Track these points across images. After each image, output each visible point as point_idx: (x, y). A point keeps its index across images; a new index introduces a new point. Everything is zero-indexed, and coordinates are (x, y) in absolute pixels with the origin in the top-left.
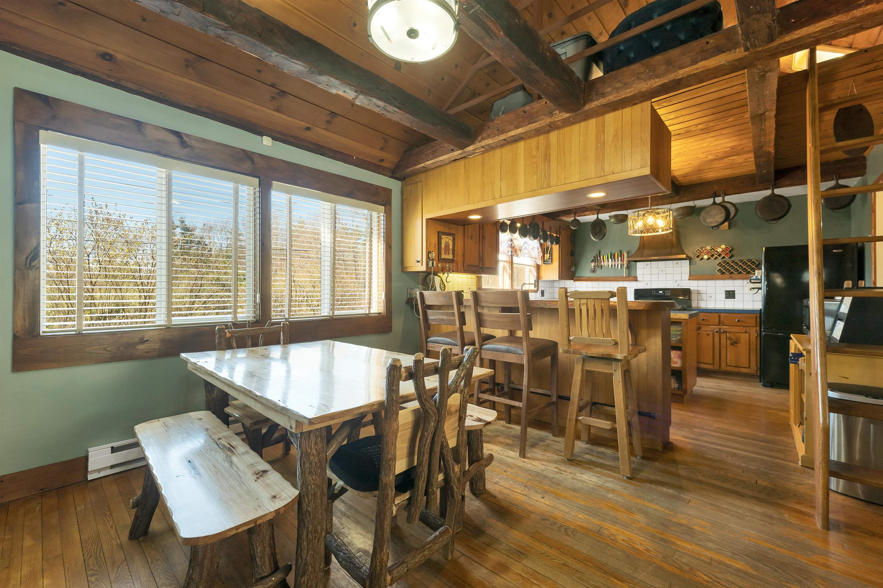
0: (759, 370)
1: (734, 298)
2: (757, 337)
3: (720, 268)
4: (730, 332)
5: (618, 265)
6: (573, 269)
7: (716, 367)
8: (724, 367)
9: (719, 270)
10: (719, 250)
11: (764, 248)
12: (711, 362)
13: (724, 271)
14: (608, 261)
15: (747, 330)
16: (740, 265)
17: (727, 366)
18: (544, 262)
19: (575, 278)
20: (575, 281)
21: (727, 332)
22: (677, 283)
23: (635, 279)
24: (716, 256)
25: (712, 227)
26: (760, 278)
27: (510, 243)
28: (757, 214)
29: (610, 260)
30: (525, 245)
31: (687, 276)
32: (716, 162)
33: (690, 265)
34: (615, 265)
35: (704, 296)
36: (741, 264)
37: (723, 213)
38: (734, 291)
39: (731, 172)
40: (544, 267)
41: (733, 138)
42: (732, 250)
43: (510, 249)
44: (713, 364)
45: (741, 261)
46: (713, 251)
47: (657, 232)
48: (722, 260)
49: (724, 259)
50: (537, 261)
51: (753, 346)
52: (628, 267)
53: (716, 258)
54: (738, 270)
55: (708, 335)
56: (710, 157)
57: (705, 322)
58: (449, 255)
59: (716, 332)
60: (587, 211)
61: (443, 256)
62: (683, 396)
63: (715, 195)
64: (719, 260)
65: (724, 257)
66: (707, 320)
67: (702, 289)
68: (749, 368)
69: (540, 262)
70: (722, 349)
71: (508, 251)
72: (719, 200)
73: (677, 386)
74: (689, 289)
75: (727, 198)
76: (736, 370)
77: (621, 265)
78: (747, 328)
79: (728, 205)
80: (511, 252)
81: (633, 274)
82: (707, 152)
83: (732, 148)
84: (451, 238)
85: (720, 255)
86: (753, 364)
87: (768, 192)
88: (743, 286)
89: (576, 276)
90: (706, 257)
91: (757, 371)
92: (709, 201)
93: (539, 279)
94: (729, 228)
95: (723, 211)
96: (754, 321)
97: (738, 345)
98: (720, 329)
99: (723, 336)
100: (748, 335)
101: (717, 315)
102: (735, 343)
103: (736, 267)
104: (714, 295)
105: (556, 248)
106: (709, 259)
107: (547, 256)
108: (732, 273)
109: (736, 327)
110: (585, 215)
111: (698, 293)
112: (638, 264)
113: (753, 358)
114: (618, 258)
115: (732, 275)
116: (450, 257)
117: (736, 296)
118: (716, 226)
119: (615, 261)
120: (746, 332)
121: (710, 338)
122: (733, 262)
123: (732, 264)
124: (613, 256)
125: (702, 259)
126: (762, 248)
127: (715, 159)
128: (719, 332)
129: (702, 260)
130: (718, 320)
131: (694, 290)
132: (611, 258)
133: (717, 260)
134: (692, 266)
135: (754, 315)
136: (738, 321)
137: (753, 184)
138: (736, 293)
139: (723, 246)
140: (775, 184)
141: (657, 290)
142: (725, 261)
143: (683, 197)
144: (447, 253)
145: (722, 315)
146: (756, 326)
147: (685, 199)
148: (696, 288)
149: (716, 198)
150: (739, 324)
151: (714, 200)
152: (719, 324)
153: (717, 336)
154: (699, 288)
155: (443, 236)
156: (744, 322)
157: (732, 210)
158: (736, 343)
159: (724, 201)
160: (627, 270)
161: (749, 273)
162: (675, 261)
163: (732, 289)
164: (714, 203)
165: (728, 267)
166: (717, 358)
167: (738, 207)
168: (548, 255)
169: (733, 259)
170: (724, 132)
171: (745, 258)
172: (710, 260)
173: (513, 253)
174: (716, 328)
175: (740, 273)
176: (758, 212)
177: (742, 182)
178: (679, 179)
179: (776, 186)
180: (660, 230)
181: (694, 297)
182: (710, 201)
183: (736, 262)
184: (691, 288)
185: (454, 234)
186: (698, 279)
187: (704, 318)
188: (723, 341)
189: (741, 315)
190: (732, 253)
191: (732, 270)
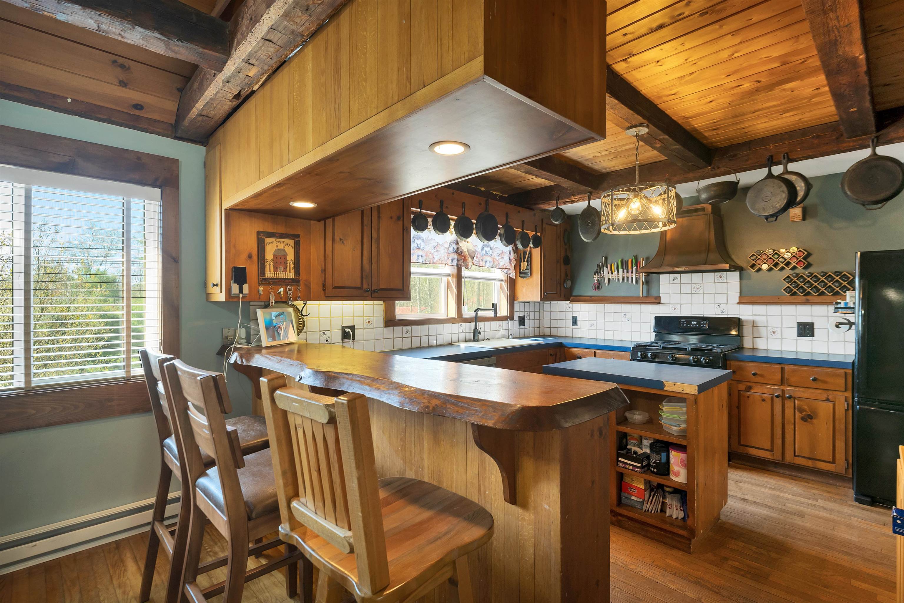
0: (850, 467)
1: (812, 335)
2: (847, 410)
3: (788, 285)
4: (800, 399)
5: (632, 278)
6: (568, 284)
7: (777, 456)
8: (789, 458)
9: (786, 289)
10: (787, 255)
11: (859, 254)
12: (769, 447)
13: (795, 290)
14: (618, 272)
15: (830, 397)
16: (823, 281)
17: (795, 456)
18: (521, 274)
19: (572, 298)
20: (572, 301)
21: (795, 398)
22: (721, 309)
23: (657, 301)
24: (782, 265)
25: (767, 218)
26: (852, 306)
27: (456, 247)
28: (845, 193)
29: (621, 271)
30: (486, 249)
31: (736, 298)
32: (762, 96)
33: (741, 279)
34: (628, 279)
35: (763, 331)
36: (823, 279)
37: (783, 191)
38: (812, 325)
39: (796, 118)
40: (520, 282)
41: (778, 33)
42: (809, 255)
43: (455, 256)
44: (772, 450)
45: (824, 274)
46: (776, 256)
47: (657, 227)
48: (792, 272)
49: (796, 271)
50: (509, 272)
51: (840, 426)
52: (647, 282)
53: (782, 269)
54: (818, 290)
55: (764, 400)
56: (747, 85)
57: (757, 379)
58: (285, 270)
59: (777, 397)
60: (573, 195)
61: (270, 273)
62: (690, 540)
63: (771, 162)
64: (788, 272)
65: (794, 268)
66: (762, 376)
67: (760, 320)
68: (833, 462)
69: (513, 275)
70: (786, 426)
71: (453, 260)
72: (777, 170)
73: (681, 515)
74: (739, 319)
75: (792, 167)
76: (810, 464)
77: (637, 278)
78: (830, 392)
79: (793, 178)
80: (458, 260)
81: (654, 293)
82: (736, 72)
83: (784, 60)
84: (291, 242)
85: (788, 264)
86: (840, 456)
87: (865, 153)
88: (828, 317)
89: (574, 294)
90: (765, 267)
91: (847, 469)
92: (761, 173)
93: (514, 300)
94: (804, 219)
95: (784, 188)
96: (842, 382)
97: (815, 421)
98: (783, 391)
99: (789, 404)
100: (831, 405)
101: (780, 366)
102: (808, 418)
103: (816, 284)
104: (779, 329)
105: (536, 253)
106: (770, 269)
107: (524, 265)
108: (808, 294)
109: (811, 390)
110: (573, 202)
111: (754, 325)
112: (662, 276)
113: (840, 445)
114: (632, 268)
115: (809, 297)
116: (291, 274)
117: (816, 332)
118: (772, 216)
119: (628, 272)
120: (828, 400)
121: (767, 406)
122: (809, 276)
123: (809, 279)
124: (624, 265)
125: (760, 270)
126: (856, 253)
127: (757, 90)
128: (782, 397)
129: (760, 272)
130: (779, 376)
131: (747, 321)
132: (622, 268)
133: (784, 271)
134: (744, 282)
135: (842, 371)
136: (814, 380)
137: (837, 138)
138: (815, 327)
139: (794, 249)
140: (877, 137)
141: (689, 319)
142: (797, 275)
143: (719, 168)
144: (281, 268)
145: (786, 367)
146: (846, 390)
147: (722, 170)
148: (750, 318)
149: (772, 168)
150: (814, 385)
151: (770, 170)
152: (782, 384)
153: (778, 403)
154: (756, 318)
155: (268, 240)
156: (824, 382)
157: (800, 187)
158: (810, 417)
159: (786, 172)
160: (645, 286)
161: (837, 294)
162: (717, 274)
163: (810, 321)
164: (770, 175)
165: (802, 284)
166: (778, 442)
167: (811, 182)
168: (526, 263)
169: (811, 270)
170: (755, 19)
171: (830, 269)
172: (772, 272)
173: (460, 262)
174: (777, 390)
175: (822, 293)
176: (846, 189)
177: (818, 137)
178: (706, 134)
179: (879, 141)
180: (661, 224)
181: (747, 331)
182: (763, 173)
183: (815, 276)
184: (742, 318)
185: (298, 236)
186: (753, 303)
187: (757, 372)
188: (789, 412)
189: (820, 370)
190: (810, 260)
191: (809, 290)
